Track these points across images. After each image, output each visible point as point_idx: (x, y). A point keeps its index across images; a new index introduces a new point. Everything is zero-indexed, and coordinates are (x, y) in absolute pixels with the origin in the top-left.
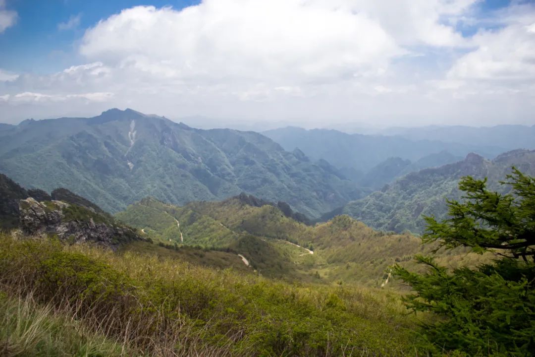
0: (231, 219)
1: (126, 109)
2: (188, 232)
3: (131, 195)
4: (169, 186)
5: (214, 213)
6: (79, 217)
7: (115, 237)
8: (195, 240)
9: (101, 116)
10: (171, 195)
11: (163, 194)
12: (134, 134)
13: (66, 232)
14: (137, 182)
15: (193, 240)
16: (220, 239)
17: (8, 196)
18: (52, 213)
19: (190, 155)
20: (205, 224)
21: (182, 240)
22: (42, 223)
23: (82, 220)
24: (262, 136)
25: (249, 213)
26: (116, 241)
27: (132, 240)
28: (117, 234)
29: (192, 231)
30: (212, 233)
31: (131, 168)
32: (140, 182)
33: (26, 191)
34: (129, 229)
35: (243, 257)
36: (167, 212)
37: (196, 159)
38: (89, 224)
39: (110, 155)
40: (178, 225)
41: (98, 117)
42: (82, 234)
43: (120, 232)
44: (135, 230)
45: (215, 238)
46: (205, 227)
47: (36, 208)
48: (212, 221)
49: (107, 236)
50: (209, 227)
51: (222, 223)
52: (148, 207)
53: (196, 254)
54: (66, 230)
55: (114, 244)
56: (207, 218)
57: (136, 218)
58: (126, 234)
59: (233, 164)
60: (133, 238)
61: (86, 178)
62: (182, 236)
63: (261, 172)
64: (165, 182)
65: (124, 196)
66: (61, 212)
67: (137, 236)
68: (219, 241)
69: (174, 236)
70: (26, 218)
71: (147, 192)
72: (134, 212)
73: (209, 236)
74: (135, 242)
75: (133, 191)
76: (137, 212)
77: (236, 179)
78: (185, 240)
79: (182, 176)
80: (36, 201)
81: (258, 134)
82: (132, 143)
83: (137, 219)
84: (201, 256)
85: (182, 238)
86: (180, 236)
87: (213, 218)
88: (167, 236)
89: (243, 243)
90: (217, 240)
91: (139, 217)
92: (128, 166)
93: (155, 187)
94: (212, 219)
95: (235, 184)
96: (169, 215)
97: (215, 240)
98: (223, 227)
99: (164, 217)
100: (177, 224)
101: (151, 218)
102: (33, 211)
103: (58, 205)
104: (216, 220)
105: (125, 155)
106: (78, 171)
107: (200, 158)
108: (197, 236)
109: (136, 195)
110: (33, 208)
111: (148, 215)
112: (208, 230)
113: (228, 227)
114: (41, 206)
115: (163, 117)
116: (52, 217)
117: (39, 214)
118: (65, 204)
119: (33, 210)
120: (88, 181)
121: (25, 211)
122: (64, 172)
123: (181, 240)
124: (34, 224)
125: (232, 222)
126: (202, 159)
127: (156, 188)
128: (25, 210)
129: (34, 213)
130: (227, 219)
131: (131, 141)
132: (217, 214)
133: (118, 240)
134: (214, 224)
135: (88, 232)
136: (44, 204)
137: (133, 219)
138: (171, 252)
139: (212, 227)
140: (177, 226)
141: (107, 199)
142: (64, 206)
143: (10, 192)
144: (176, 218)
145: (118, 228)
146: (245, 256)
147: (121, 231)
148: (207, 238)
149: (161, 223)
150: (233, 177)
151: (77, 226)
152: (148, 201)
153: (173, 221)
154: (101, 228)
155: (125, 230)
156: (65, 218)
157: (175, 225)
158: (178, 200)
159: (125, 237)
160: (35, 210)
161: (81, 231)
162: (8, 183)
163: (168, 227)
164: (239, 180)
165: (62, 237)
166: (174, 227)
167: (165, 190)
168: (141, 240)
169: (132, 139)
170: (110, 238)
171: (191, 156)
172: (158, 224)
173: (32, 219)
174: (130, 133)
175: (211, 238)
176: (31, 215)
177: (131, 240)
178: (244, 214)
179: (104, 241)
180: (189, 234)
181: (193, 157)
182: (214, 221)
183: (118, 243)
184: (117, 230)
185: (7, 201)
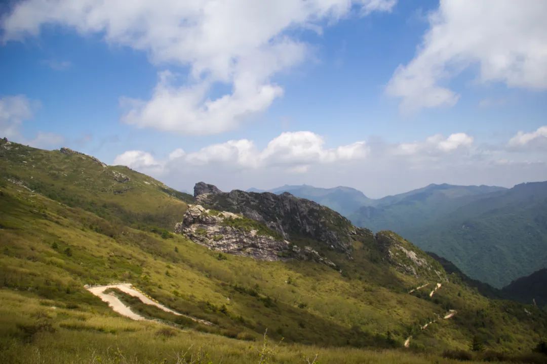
28: (291, 250)
34: (313, 252)
43: (295, 250)
67: (321, 259)
133: (290, 255)
145: (295, 246)
147: (297, 249)
159: (304, 256)
184: (293, 247)
185: (325, 231)
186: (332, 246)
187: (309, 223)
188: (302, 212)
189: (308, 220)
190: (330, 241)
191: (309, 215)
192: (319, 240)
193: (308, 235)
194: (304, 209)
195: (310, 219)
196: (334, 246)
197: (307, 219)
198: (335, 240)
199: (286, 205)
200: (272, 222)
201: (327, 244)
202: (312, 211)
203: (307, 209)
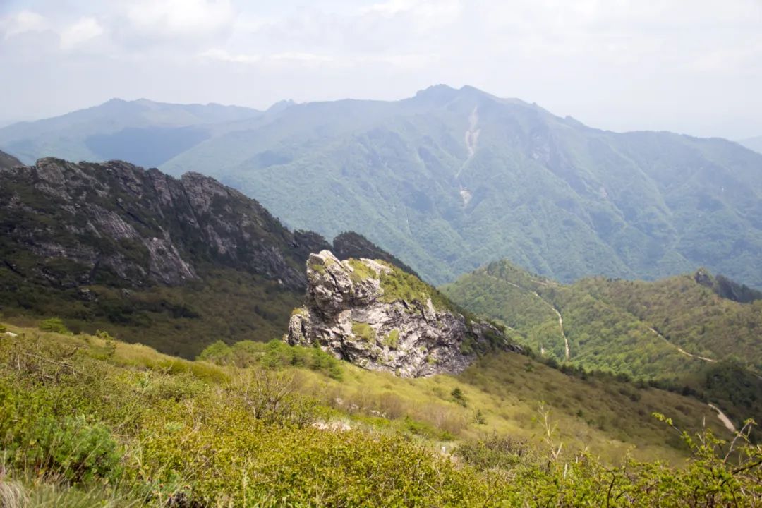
0: (674, 322)
1: (462, 86)
2: (579, 339)
3: (462, 253)
4: (537, 241)
5: (638, 304)
6: (408, 295)
7: (467, 341)
8: (595, 357)
9: (414, 98)
10: (541, 259)
11: (524, 257)
12: (476, 135)
13: (386, 324)
14: (476, 229)
15: (591, 355)
16: (649, 362)
17: (262, 240)
18: (364, 284)
19: (584, 182)
20: (618, 326)
21: (567, 353)
22: (345, 301)
23: (413, 302)
24: (742, 149)
25: (717, 313)
26: (467, 349)
27: (497, 348)
28: (470, 334)
29: (588, 336)
30: (633, 345)
31: (466, 201)
32: (481, 228)
33: (290, 232)
34: (491, 326)
35: (719, 411)
36: (539, 294)
37: (595, 192)
38: (424, 311)
39: (427, 174)
40: (561, 321)
41: (409, 100)
42: (412, 329)
43: (476, 331)
44: (502, 329)
45: (640, 357)
46: (617, 333)
47: (338, 273)
48: (633, 321)
49: (455, 336)
50: (626, 333)
51: (655, 328)
52: (501, 280)
53: (622, 392)
54: (386, 319)
55: (465, 354)
56: (623, 314)
57: (476, 300)
58: (485, 336)
59: (673, 207)
60: (499, 346)
61: (382, 215)
62: (567, 345)
63: (734, 227)
64: (529, 234)
65: (448, 253)
66: (376, 283)
67: (506, 342)
68: (647, 365)
69: (552, 342)
70: (319, 289)
71: (494, 250)
72: (474, 289)
73: (626, 351)
74: (502, 354)
75: (468, 247)
76: (478, 288)
77: (675, 237)
78: (573, 354)
79: (566, 223)
80: (336, 259)
81: (733, 144)
82: (472, 152)
83: (478, 302)
84: (634, 398)
85: (567, 349)
86: (564, 345)
87: (635, 315)
88: (536, 342)
89: (716, 379)
90: (643, 362)
91: (481, 299)
92: (460, 198)
93: (509, 241)
94: (633, 318)
95: (674, 247)
96: (542, 301)
97: (638, 362)
98: (656, 336)
99: (533, 301)
100: (557, 319)
101: (506, 303)
102: (331, 278)
103: (373, 268)
104: (641, 320)
105: (457, 176)
106: (367, 201)
107: (602, 189)
108: (599, 348)
109: (472, 254)
110: (333, 272)
111: (500, 295)
112: (623, 338)
113: (668, 338)
114: (345, 269)
115: (535, 104)
116: (363, 291)
117: (342, 283)
118: (384, 267)
119: (333, 276)
120: (384, 221)
121: (318, 277)
122: (343, 201)
123: (564, 353)
124: (331, 303)
125: (678, 328)
126: (606, 191)
127: (511, 244)
128: (318, 275)
129: (334, 282)
130: (667, 320)
131: (470, 148)
132: (645, 307)
133: (472, 346)
134: (636, 328)
135: (422, 325)
136: (349, 264)
137: (470, 300)
138: (573, 382)
139: (633, 333)
140: (558, 324)
141: (416, 257)
142: (382, 271)
143: (265, 233)
144: (556, 308)
145: (473, 322)
146: (724, 410)
147: (478, 328)
148: (622, 356)
149: (525, 315)
150: (670, 232)
151: (406, 312)
152: (502, 270)
153: (550, 313)
154: (444, 319)
155: (485, 328)
156: (385, 294)
157: (554, 322)
158: (554, 271)
159: (484, 341)
160: (336, 276)
161: (411, 323)
162: (262, 215)
163: (539, 324)
164: (683, 239)
165: (377, 332)
166: (552, 326)
167: (530, 249)
168: (513, 350)
169: (471, 144)
170: (459, 340)
171: (586, 185)
172: (519, 316)
173: (330, 293)
174: (468, 133)
175: (629, 357)
176: (328, 285)
177: (494, 349)
178: (707, 313)
179: (447, 346)
180: (581, 343)
181: (588, 186)
182: (638, 322)
183: (471, 354)
184: (471, 325)
185: (259, 248)
186: (280, 282)
187: (223, 233)
188: (200, 206)
189: (217, 223)
190: (273, 271)
191: (216, 213)
192: (252, 271)
193: (225, 260)
194: (201, 200)
195: (219, 221)
196: (282, 280)
197: (215, 223)
198: (281, 267)
199: (161, 192)
200: (155, 239)
201: (267, 278)
202: (218, 202)
203: (207, 197)
